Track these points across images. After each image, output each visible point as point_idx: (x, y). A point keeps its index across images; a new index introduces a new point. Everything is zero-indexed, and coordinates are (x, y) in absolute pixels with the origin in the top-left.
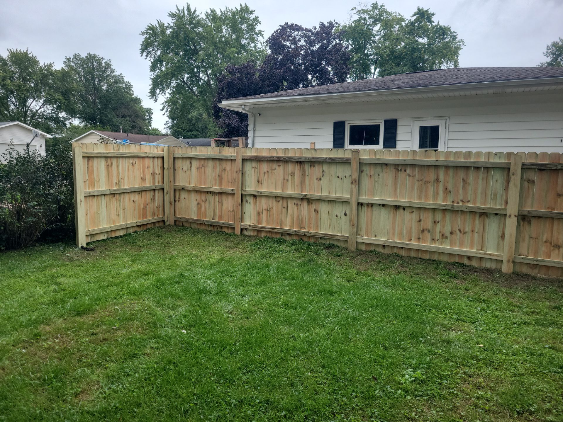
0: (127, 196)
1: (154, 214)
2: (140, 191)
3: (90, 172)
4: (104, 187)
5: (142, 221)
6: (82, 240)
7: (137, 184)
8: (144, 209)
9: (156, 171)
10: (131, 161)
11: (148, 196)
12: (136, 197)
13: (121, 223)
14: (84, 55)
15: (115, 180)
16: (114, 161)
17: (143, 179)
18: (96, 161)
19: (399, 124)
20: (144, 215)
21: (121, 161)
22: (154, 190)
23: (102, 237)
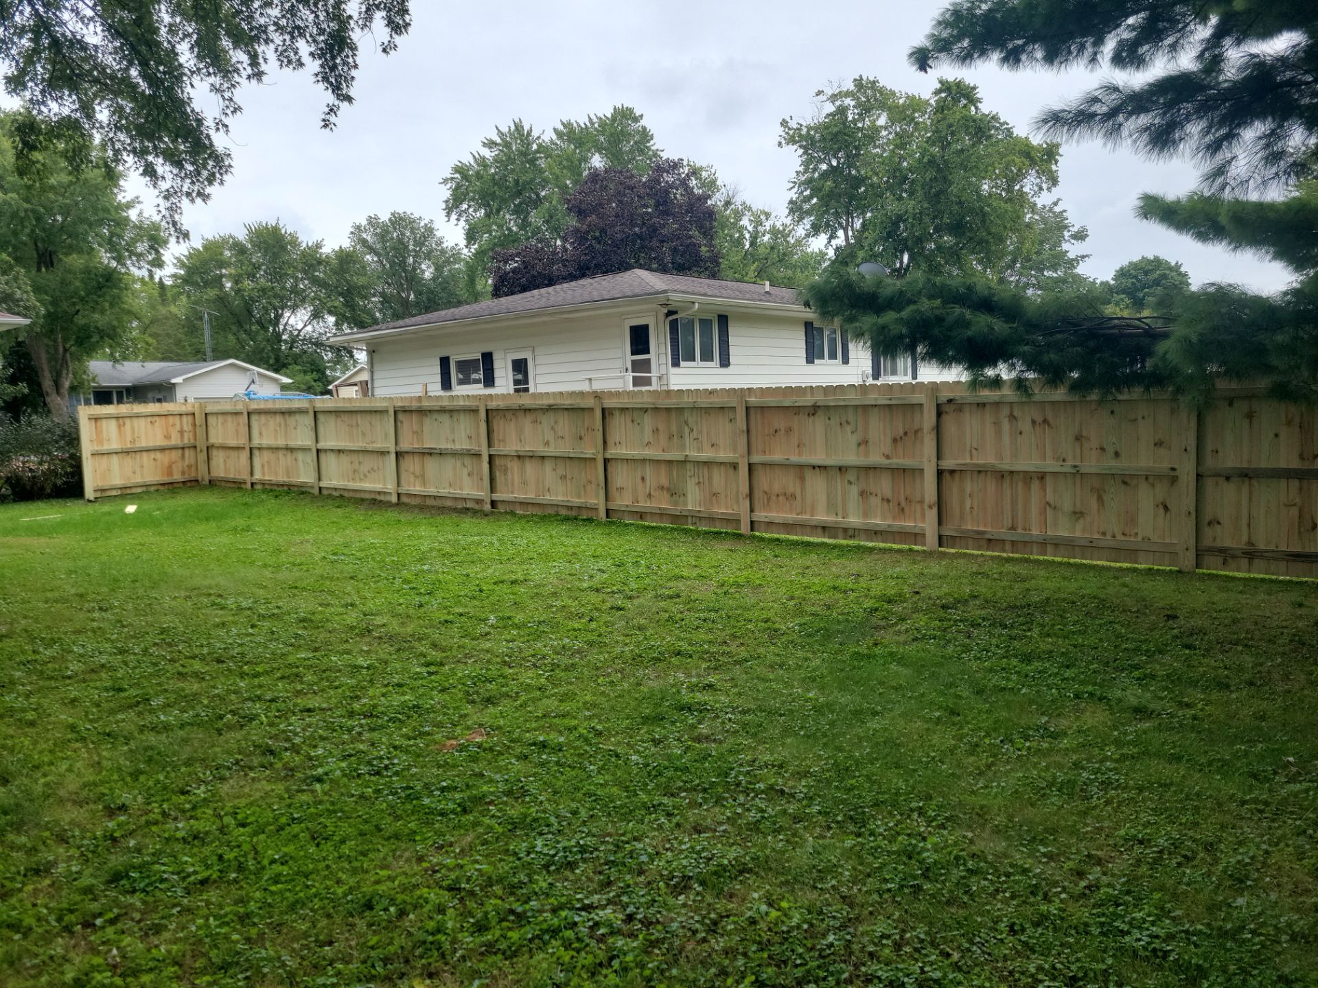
0: (145, 454)
1: (183, 473)
2: (162, 449)
3: (98, 432)
4: (115, 445)
5: (167, 479)
6: (89, 493)
7: (160, 442)
8: (170, 467)
9: (185, 428)
10: (149, 419)
11: (175, 455)
12: (158, 455)
13: (138, 479)
14: (385, 217)
15: (129, 438)
16: (128, 421)
17: (168, 437)
18: (104, 422)
19: (495, 357)
20: (170, 473)
21: (135, 420)
22: (183, 448)
23: (114, 493)
